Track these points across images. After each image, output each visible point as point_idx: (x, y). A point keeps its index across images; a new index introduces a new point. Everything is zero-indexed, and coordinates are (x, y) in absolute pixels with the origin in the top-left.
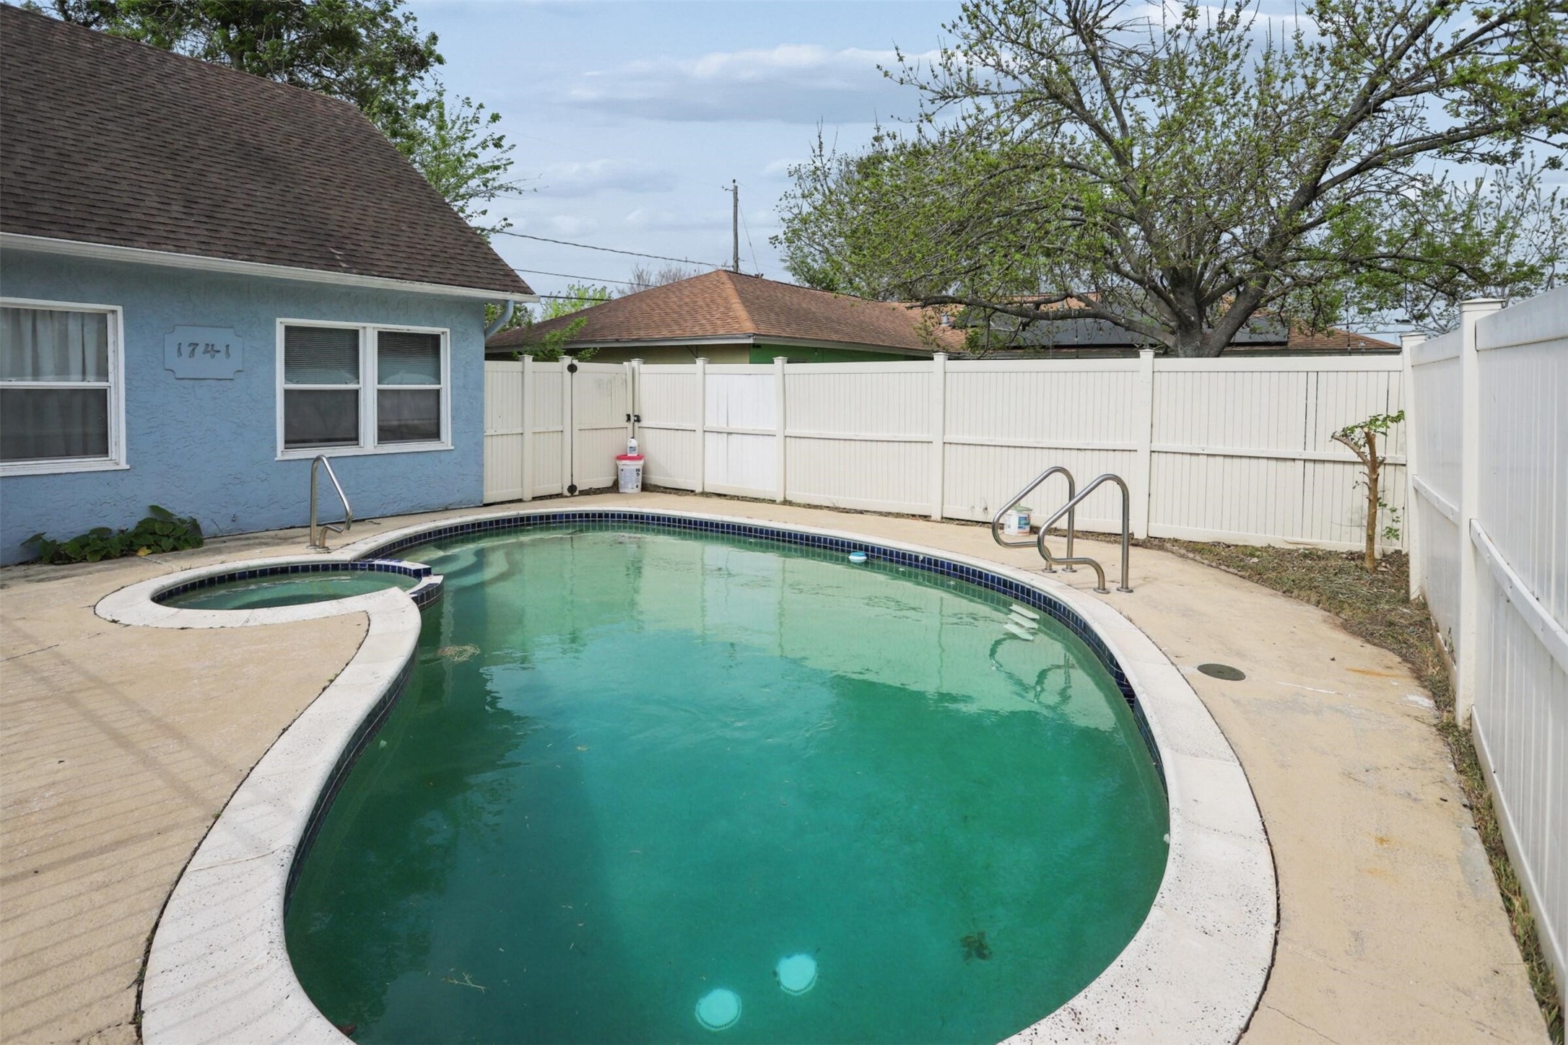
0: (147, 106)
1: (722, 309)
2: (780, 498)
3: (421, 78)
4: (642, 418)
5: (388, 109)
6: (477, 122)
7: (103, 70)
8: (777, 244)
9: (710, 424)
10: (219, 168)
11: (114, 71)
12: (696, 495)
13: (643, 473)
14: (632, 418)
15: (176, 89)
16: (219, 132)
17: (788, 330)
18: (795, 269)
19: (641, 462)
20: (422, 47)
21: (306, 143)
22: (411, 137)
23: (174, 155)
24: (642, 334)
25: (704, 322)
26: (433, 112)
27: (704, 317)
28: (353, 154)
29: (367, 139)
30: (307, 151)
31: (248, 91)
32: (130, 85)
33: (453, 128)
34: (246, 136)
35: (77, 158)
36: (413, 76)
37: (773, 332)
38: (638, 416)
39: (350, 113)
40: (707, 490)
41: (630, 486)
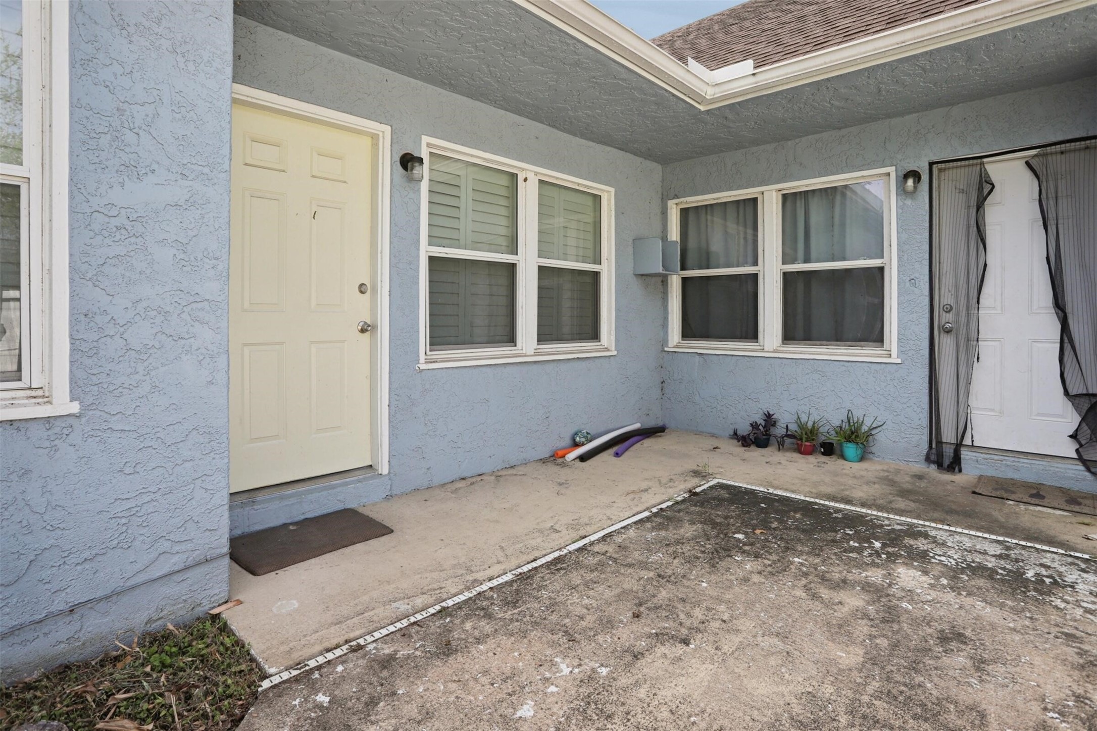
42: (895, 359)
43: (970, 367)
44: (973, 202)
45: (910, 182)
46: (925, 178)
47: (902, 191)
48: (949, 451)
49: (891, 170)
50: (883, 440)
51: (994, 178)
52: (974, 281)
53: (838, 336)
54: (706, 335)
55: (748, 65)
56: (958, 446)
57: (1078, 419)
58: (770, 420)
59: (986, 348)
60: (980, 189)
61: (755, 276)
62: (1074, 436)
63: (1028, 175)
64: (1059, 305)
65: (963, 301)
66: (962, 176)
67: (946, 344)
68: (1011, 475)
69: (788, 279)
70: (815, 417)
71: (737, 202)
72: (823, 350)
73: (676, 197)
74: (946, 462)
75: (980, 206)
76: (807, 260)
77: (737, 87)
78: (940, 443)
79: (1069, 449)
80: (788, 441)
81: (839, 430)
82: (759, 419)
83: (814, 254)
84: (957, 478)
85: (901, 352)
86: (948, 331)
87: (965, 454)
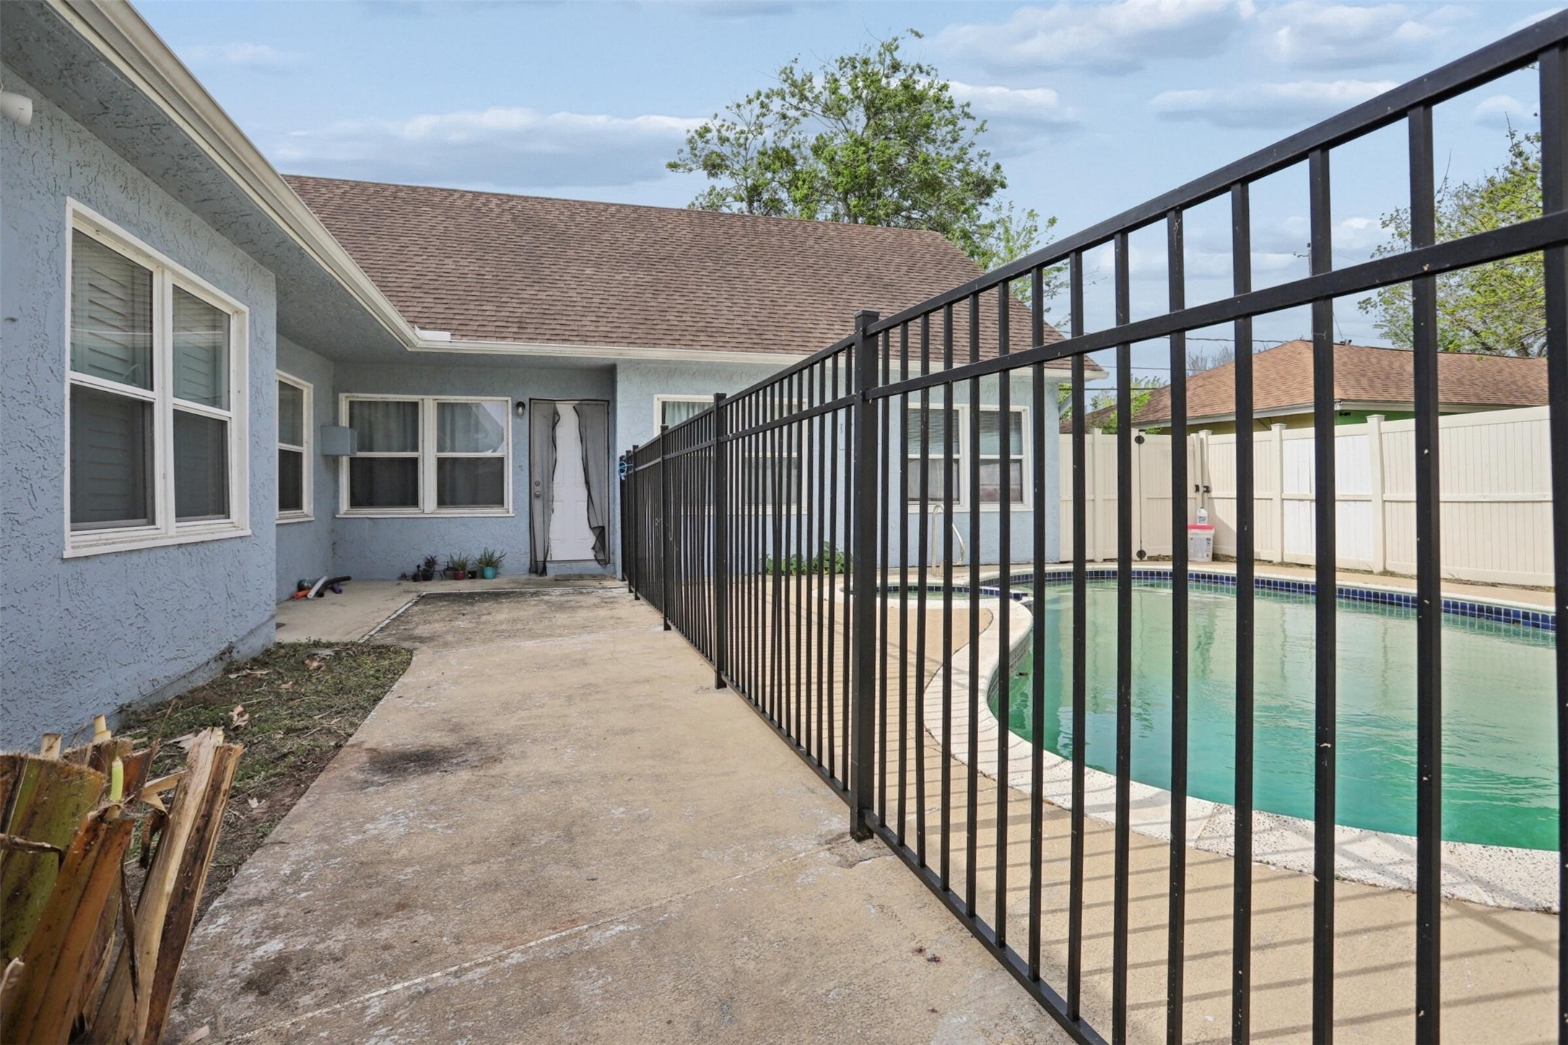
0: (811, 261)
1: (1300, 379)
2: (1378, 568)
3: (987, 204)
4: (1213, 487)
5: (966, 235)
6: (1036, 230)
7: (786, 242)
8: (1369, 308)
9: (1287, 494)
10: (859, 296)
11: (791, 242)
12: (1274, 565)
13: (1214, 544)
14: (1201, 489)
15: (826, 245)
16: (854, 270)
17: (1385, 394)
18: (1396, 335)
19: (1212, 532)
20: (988, 177)
21: (910, 268)
22: (984, 254)
23: (831, 291)
24: (1208, 411)
25: (1278, 393)
26: (999, 230)
27: (1279, 389)
28: (944, 273)
29: (953, 259)
30: (912, 275)
31: (868, 238)
32: (800, 249)
33: (1018, 239)
34: (872, 270)
35: (780, 302)
36: (980, 204)
37: (1365, 397)
38: (1207, 487)
39: (938, 241)
40: (1287, 560)
41: (1200, 554)
42: (511, 514)
43: (550, 516)
44: (551, 424)
45: (520, 409)
46: (527, 407)
47: (516, 414)
48: (540, 565)
49: (509, 399)
50: (506, 563)
51: (560, 413)
52: (551, 469)
53: (474, 501)
54: (371, 504)
55: (446, 336)
56: (545, 561)
57: (594, 539)
58: (431, 563)
59: (556, 505)
60: (554, 418)
61: (415, 460)
62: (593, 548)
63: (573, 412)
64: (587, 482)
65: (546, 481)
66: (545, 409)
67: (538, 504)
68: (569, 572)
69: (441, 462)
70: (464, 556)
71: (398, 403)
72: (466, 511)
73: (348, 391)
74: (540, 571)
75: (554, 428)
76: (453, 450)
77: (439, 345)
78: (536, 561)
79: (591, 555)
80: (448, 573)
81: (480, 561)
82: (422, 563)
83: (457, 446)
84: (546, 578)
85: (515, 509)
86: (538, 497)
87: (548, 565)
